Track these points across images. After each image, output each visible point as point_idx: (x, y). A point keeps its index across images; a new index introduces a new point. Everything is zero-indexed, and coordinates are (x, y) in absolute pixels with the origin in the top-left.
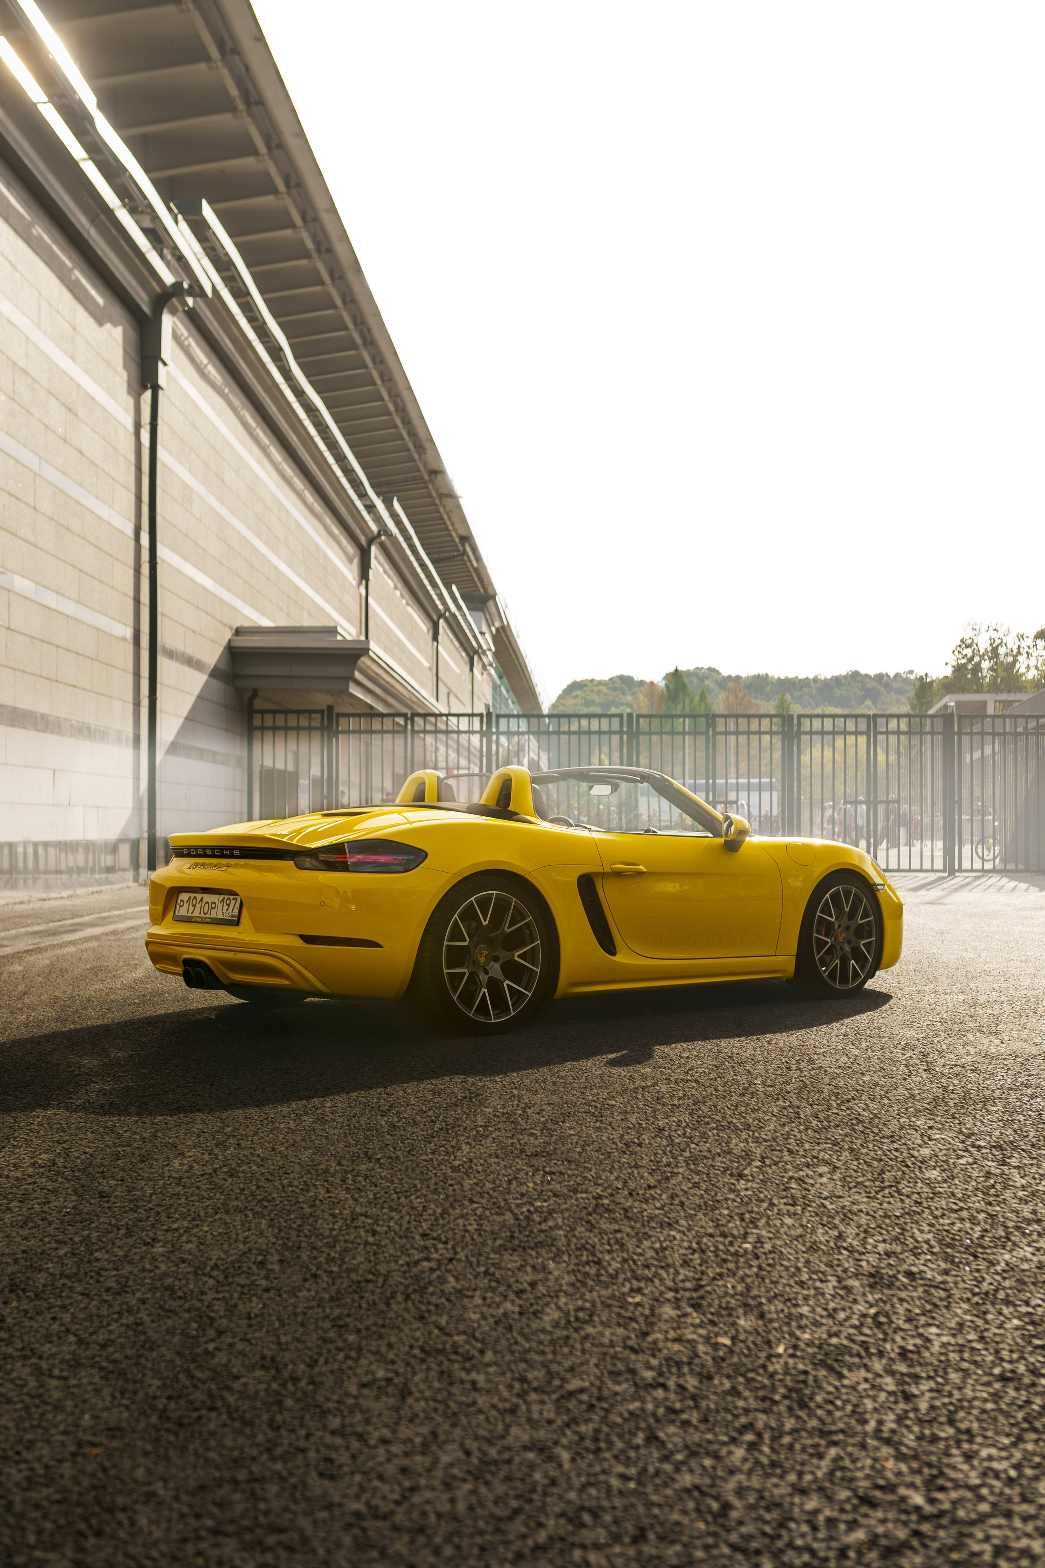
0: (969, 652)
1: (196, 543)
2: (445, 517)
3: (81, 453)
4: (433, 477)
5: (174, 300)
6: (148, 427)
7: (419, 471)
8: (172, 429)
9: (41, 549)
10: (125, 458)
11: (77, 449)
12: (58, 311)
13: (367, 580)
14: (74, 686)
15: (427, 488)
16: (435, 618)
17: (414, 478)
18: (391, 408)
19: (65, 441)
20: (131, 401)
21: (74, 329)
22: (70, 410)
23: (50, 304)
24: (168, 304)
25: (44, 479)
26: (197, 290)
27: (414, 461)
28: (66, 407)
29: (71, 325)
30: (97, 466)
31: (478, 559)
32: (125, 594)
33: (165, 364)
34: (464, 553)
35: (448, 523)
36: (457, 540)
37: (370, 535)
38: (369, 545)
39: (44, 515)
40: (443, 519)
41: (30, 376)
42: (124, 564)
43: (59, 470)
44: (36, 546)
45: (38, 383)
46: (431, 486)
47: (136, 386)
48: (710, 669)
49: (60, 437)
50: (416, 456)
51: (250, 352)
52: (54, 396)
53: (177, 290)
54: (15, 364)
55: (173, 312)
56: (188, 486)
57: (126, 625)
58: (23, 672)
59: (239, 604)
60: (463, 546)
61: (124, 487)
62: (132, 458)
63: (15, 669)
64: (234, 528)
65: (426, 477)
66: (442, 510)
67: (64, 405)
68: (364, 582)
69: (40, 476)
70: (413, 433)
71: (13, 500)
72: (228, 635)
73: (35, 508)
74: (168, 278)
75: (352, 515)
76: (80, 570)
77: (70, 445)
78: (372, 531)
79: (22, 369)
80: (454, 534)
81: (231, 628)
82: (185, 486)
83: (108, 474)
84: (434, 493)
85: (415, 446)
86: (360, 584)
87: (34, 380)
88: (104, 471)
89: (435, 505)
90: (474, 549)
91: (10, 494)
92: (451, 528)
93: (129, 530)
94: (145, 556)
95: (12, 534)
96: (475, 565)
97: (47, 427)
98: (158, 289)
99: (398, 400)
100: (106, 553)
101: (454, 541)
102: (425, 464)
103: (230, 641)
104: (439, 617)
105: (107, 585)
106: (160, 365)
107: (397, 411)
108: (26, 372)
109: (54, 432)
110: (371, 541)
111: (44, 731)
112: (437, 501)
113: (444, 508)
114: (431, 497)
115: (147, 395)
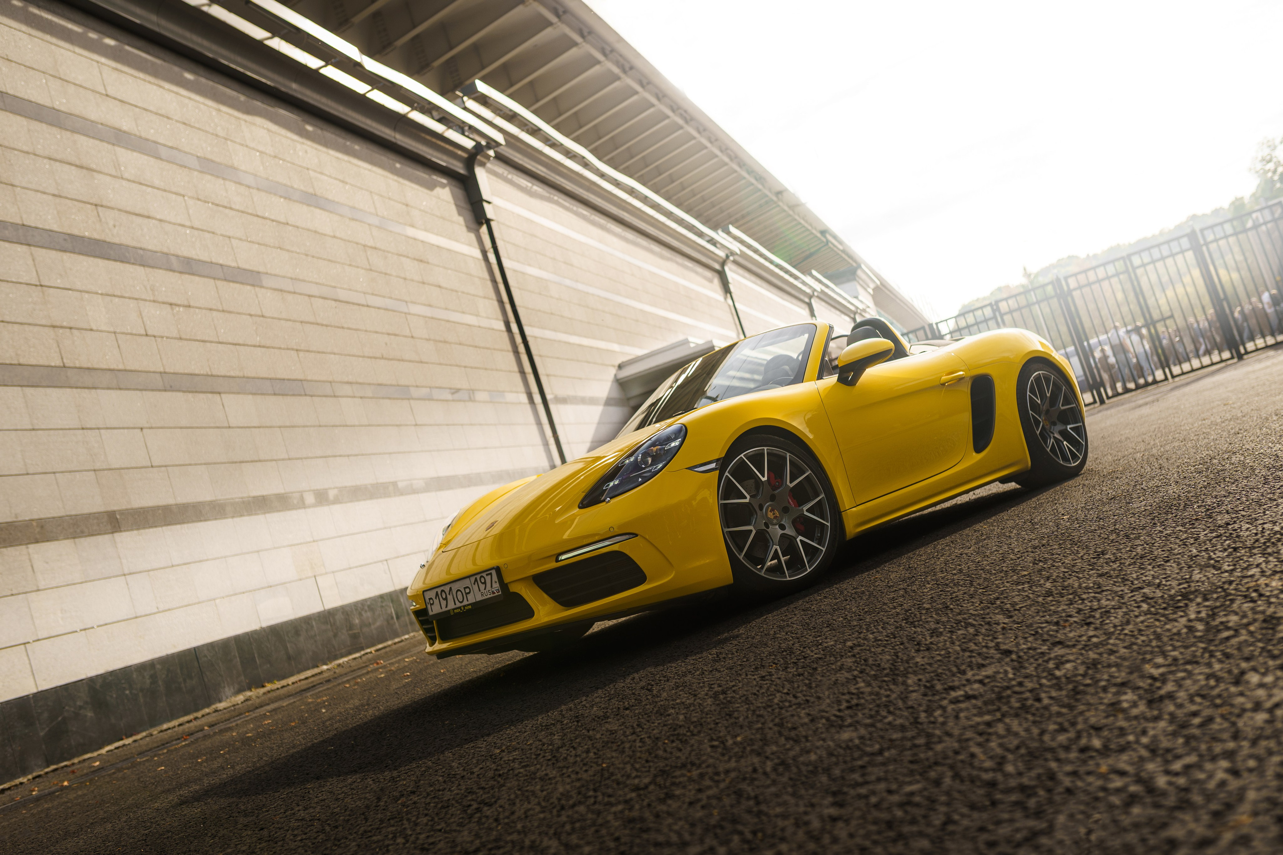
0: (1271, 166)
1: (562, 316)
2: (802, 222)
3: (440, 287)
4: (780, 196)
5: (479, 157)
6: (492, 250)
7: (767, 196)
8: (514, 244)
9: (427, 363)
10: (479, 278)
11: (436, 286)
12: (389, 199)
13: (730, 293)
14: (485, 448)
15: (779, 206)
16: (807, 300)
17: (767, 203)
18: (726, 159)
19: (424, 283)
20: (472, 236)
21: (407, 205)
22: (421, 261)
23: (381, 196)
24: (476, 162)
25: (414, 315)
26: (493, 144)
27: (760, 190)
28: (417, 260)
29: (404, 204)
30: (456, 291)
31: (841, 243)
32: (510, 371)
33: (489, 203)
34: (828, 241)
35: (806, 225)
36: (819, 235)
37: (721, 260)
38: (723, 267)
39: (421, 339)
40: (800, 224)
41: (380, 250)
42: (502, 350)
43: (425, 305)
44: (422, 362)
45: (388, 252)
46: (781, 204)
47: (474, 226)
48: (1069, 257)
49: (419, 282)
50: (760, 186)
51: (561, 169)
52: (404, 256)
53: (478, 148)
54: (364, 246)
55: (483, 165)
56: (541, 279)
57: (517, 392)
58: (438, 451)
59: (616, 347)
60: (825, 237)
61: (485, 298)
62: (486, 276)
63: (430, 451)
64: (593, 295)
65: (775, 198)
66: (797, 217)
67: (415, 259)
68: (728, 295)
69: (409, 314)
70: (751, 171)
71: (392, 337)
72: (613, 371)
73: (412, 337)
74: (469, 144)
75: (699, 251)
76: (465, 367)
77: (429, 284)
78: (720, 257)
79: (371, 247)
80: (814, 231)
81: (614, 366)
82: (538, 279)
83: (468, 294)
84: (786, 208)
85: (756, 179)
86: (726, 298)
87: (384, 251)
88: (463, 292)
89: (790, 216)
90: (835, 237)
91: (389, 334)
92: (810, 228)
93: (501, 326)
94: (518, 339)
95: (399, 360)
96: (841, 247)
97: (405, 279)
98: (465, 155)
99: (729, 151)
100: (484, 348)
101: (816, 236)
102: (770, 190)
103: (615, 375)
104: (810, 297)
105: (492, 370)
106: (485, 204)
107: (731, 160)
108: (375, 248)
109: (413, 280)
110: (723, 264)
111: (469, 486)
112: (791, 213)
113: (799, 215)
114: (785, 211)
115: (484, 229)
